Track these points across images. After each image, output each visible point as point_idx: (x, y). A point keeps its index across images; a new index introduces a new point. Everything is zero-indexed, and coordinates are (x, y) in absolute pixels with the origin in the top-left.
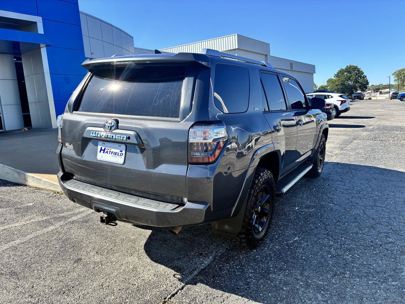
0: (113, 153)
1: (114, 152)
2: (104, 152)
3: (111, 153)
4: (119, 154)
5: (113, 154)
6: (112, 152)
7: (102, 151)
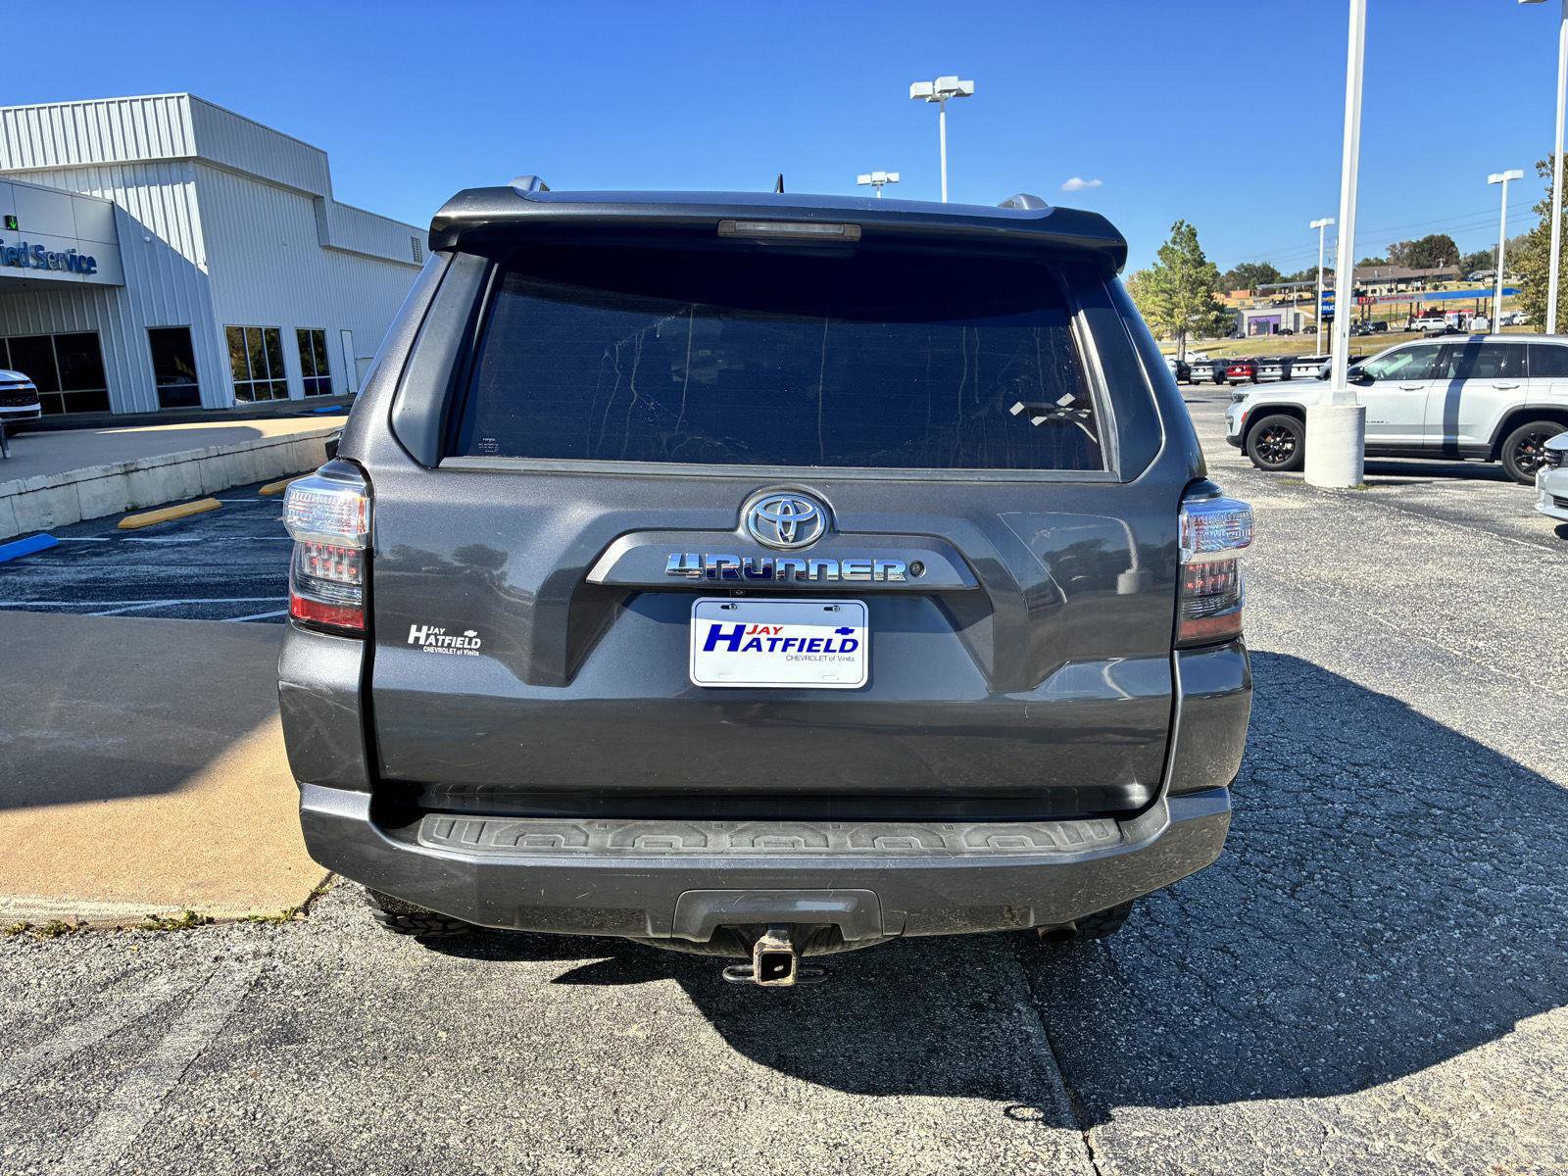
0: (798, 643)
1: (803, 641)
2: (733, 647)
3: (779, 645)
4: (836, 645)
5: (792, 651)
6: (788, 640)
7: (722, 645)
